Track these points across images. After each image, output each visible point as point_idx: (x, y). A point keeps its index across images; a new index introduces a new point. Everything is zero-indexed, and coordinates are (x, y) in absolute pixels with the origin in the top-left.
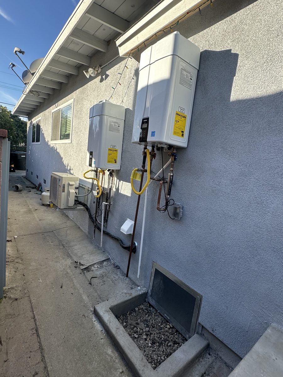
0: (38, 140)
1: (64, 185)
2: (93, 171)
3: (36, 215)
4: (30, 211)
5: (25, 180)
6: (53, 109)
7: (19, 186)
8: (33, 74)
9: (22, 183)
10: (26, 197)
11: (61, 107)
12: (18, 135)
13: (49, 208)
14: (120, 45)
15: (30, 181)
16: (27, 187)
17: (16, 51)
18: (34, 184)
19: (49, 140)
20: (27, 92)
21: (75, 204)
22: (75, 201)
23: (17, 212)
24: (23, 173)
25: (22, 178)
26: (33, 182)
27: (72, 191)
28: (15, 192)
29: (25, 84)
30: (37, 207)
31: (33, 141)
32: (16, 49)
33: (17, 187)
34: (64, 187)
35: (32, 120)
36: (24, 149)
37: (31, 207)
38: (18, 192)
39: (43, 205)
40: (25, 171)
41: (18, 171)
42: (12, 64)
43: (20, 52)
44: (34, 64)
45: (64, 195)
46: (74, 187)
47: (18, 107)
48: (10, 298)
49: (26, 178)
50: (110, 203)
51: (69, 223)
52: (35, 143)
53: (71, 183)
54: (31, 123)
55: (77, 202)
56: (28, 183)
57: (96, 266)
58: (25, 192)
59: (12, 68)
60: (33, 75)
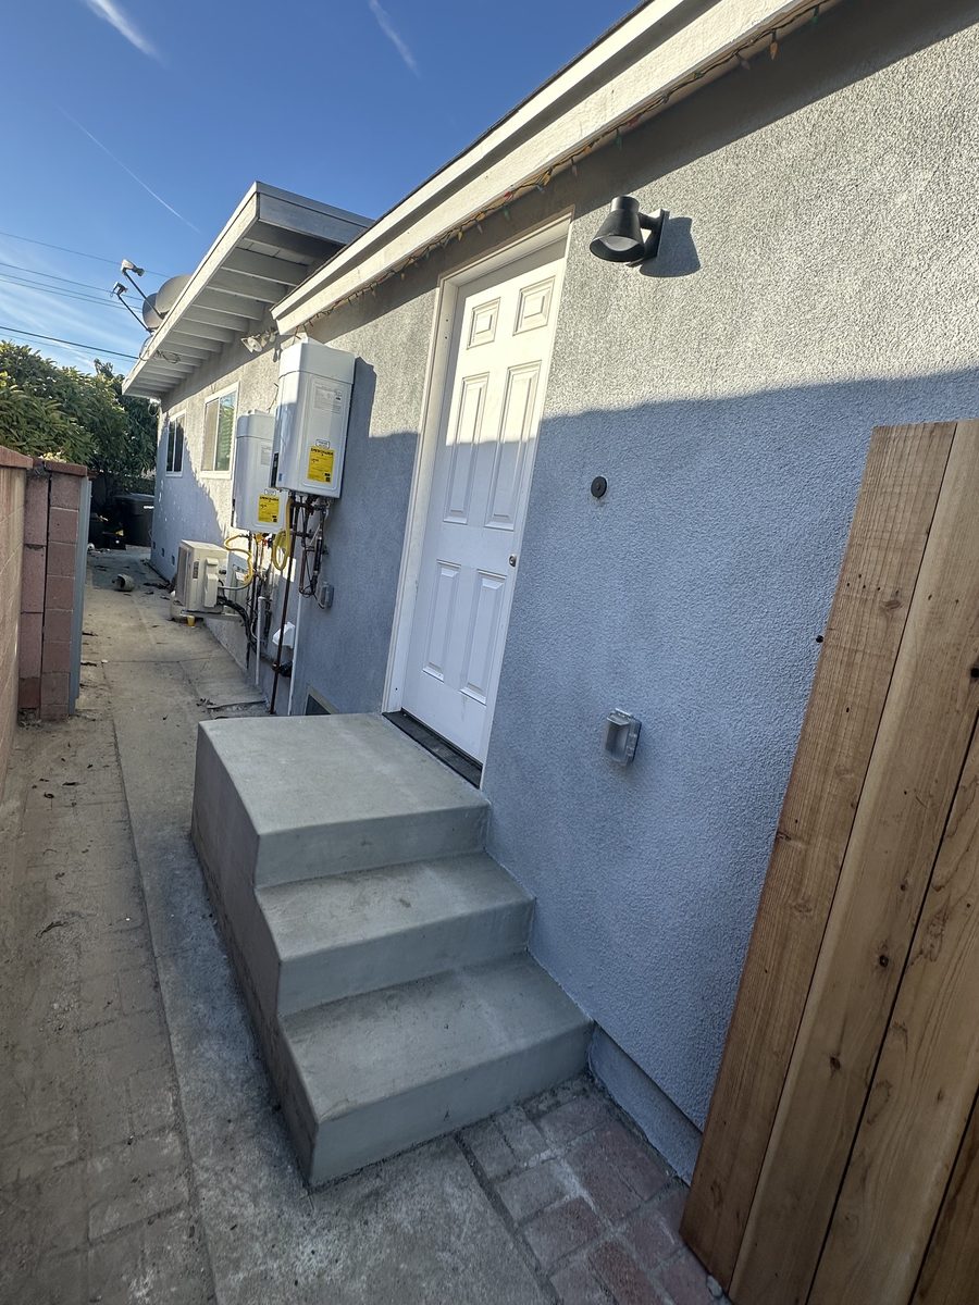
0: (178, 469)
1: (197, 564)
2: (243, 536)
3: (151, 636)
4: (141, 627)
5: (145, 569)
6: (208, 395)
7: (125, 577)
8: (162, 316)
9: (137, 573)
10: (141, 604)
11: (219, 394)
12: (140, 447)
13: (183, 626)
14: (280, 317)
15: (157, 572)
16: (147, 584)
17: (125, 269)
18: (164, 579)
19: (199, 469)
20: (151, 353)
21: (218, 604)
22: (218, 597)
23: (115, 626)
24: (144, 554)
25: (141, 564)
26: (165, 576)
27: (213, 576)
28: (117, 593)
29: (150, 330)
30: (158, 621)
31: (169, 469)
32: (125, 263)
33: (122, 581)
34: (196, 568)
35: (170, 412)
36: (150, 487)
37: (144, 621)
38: (122, 593)
39: (173, 620)
40: (149, 550)
41: (133, 547)
42: (119, 285)
43: (135, 270)
44: (170, 287)
45: (195, 583)
46: (217, 569)
47: (134, 381)
48: (85, 718)
49: (150, 565)
50: (268, 597)
51: (216, 653)
52: (173, 474)
53: (210, 561)
54: (167, 420)
55: (222, 600)
56: (151, 577)
57: (234, 708)
58: (140, 593)
59: (118, 294)
60: (163, 318)
